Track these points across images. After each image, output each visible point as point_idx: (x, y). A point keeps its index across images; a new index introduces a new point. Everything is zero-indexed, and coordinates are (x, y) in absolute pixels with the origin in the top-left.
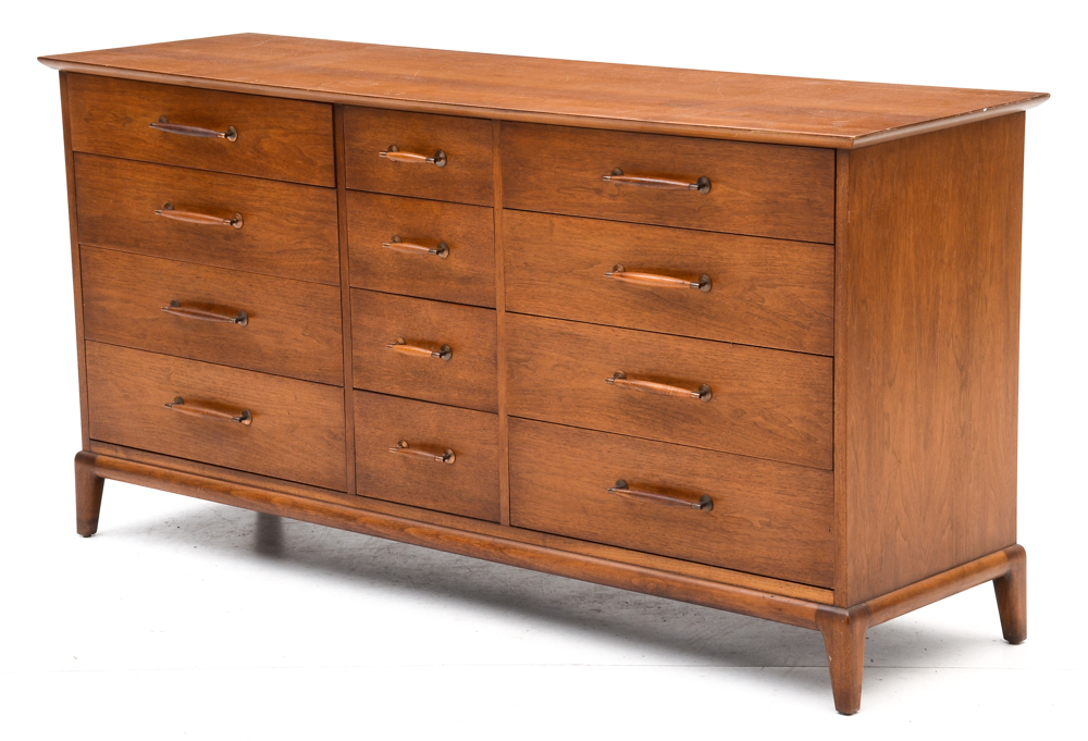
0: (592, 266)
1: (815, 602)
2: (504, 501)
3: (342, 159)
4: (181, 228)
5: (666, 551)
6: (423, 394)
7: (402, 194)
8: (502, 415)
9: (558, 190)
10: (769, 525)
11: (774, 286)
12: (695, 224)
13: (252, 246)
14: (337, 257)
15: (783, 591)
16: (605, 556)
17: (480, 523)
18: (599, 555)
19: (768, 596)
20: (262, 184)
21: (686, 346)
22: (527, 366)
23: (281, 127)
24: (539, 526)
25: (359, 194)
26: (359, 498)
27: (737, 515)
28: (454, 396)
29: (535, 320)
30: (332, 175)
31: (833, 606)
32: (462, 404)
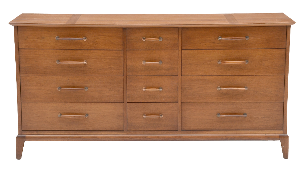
0: (211, 61)
1: (278, 134)
2: (180, 124)
3: (125, 42)
4: (63, 66)
5: (232, 129)
6: (152, 101)
7: (147, 49)
8: (180, 103)
9: (200, 44)
10: (264, 118)
11: (268, 60)
12: (244, 48)
13: (91, 69)
14: (122, 68)
15: (268, 133)
16: (213, 133)
17: (171, 132)
18: (211, 133)
19: (264, 135)
20: (95, 51)
21: (241, 77)
22: (188, 89)
23: (103, 35)
24: (191, 129)
25: (131, 51)
26: (128, 132)
27: (254, 117)
28: (163, 100)
29: (191, 77)
30: (122, 47)
31: (283, 134)
32: (165, 101)
